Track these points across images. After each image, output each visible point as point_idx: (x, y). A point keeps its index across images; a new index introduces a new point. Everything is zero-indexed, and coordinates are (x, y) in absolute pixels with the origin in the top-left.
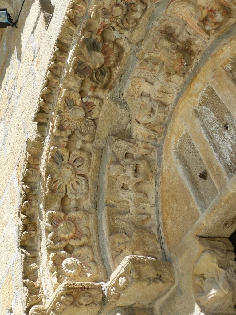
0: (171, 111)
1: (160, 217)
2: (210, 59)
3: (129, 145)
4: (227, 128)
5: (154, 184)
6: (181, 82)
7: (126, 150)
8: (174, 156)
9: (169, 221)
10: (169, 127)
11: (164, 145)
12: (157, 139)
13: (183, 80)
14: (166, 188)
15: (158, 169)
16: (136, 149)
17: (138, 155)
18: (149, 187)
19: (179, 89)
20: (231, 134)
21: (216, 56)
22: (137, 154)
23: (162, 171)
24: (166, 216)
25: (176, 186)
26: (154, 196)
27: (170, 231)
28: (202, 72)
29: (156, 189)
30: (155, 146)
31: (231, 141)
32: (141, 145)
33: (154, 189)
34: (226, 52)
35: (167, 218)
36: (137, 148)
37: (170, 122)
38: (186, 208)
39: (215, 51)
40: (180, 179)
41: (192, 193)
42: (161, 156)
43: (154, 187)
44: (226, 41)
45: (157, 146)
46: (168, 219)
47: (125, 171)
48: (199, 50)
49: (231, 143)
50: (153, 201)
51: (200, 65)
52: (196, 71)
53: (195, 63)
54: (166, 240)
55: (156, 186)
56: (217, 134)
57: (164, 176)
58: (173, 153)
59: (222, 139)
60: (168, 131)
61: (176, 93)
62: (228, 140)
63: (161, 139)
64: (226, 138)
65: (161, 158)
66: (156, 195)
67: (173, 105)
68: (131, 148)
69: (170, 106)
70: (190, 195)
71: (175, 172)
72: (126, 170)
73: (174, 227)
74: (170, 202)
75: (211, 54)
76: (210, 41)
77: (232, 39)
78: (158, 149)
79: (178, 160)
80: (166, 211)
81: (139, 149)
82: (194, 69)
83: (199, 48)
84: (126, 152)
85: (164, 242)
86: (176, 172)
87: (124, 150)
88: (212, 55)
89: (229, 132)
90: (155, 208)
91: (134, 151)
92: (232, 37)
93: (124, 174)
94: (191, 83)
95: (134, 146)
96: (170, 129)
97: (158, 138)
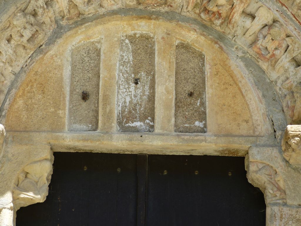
0: (101, 14)
1: (14, 89)
2: (174, 24)
3: (43, 6)
4: (136, 83)
5: (29, 56)
6: (131, 4)
7: (38, 7)
8: (69, 51)
9: (21, 101)
10: (87, 24)
11: (69, 33)
12: (64, 19)
13: (134, 5)
14: (38, 69)
15: (44, 46)
16: (45, 14)
17: (41, 20)
18: (23, 53)
19: (123, 6)
20: (137, 91)
21: (181, 28)
22: (41, 18)
23: (47, 53)
24: (21, 94)
25: (52, 80)
26: (21, 66)
27: (16, 110)
28: (158, 22)
29: (26, 61)
30: (56, 22)
31: (133, 97)
32: (51, 14)
33: (25, 60)
34: (190, 35)
35: (20, 96)
36: (47, 14)
37: (91, 22)
38: (52, 110)
39: (183, 24)
40: (62, 78)
41: (67, 103)
42: (56, 38)
43: (27, 58)
44: (198, 30)
45: (57, 23)
46: (21, 99)
47: (25, 28)
48: (172, 5)
49: (131, 98)
50: (17, 69)
51: (161, 15)
52: (154, 15)
53: (159, 9)
54: (8, 116)
55: (30, 59)
56: (123, 77)
57: (45, 58)
58: (70, 48)
59: (125, 86)
60: (83, 26)
61: (118, 6)
62: (130, 93)
63: (68, 23)
64: (130, 90)
65: (55, 41)
66: (24, 66)
67: (106, 10)
68: (42, 9)
69: (103, 9)
70: (64, 104)
71: (60, 66)
72: (27, 29)
73: (24, 112)
74: (35, 86)
75: (178, 21)
76: (188, 14)
77: (204, 35)
78: (56, 27)
79: (70, 59)
80: (24, 90)
81: (46, 16)
82: (153, 11)
83: (174, 4)
84: (36, 9)
85: (4, 116)
86: (60, 68)
87: (36, 6)
88: (178, 23)
89: (136, 88)
90: (13, 77)
91: (41, 14)
92: (205, 33)
93: (22, 30)
94: (141, 18)
95: (46, 10)
96: (86, 27)
97: (66, 19)
